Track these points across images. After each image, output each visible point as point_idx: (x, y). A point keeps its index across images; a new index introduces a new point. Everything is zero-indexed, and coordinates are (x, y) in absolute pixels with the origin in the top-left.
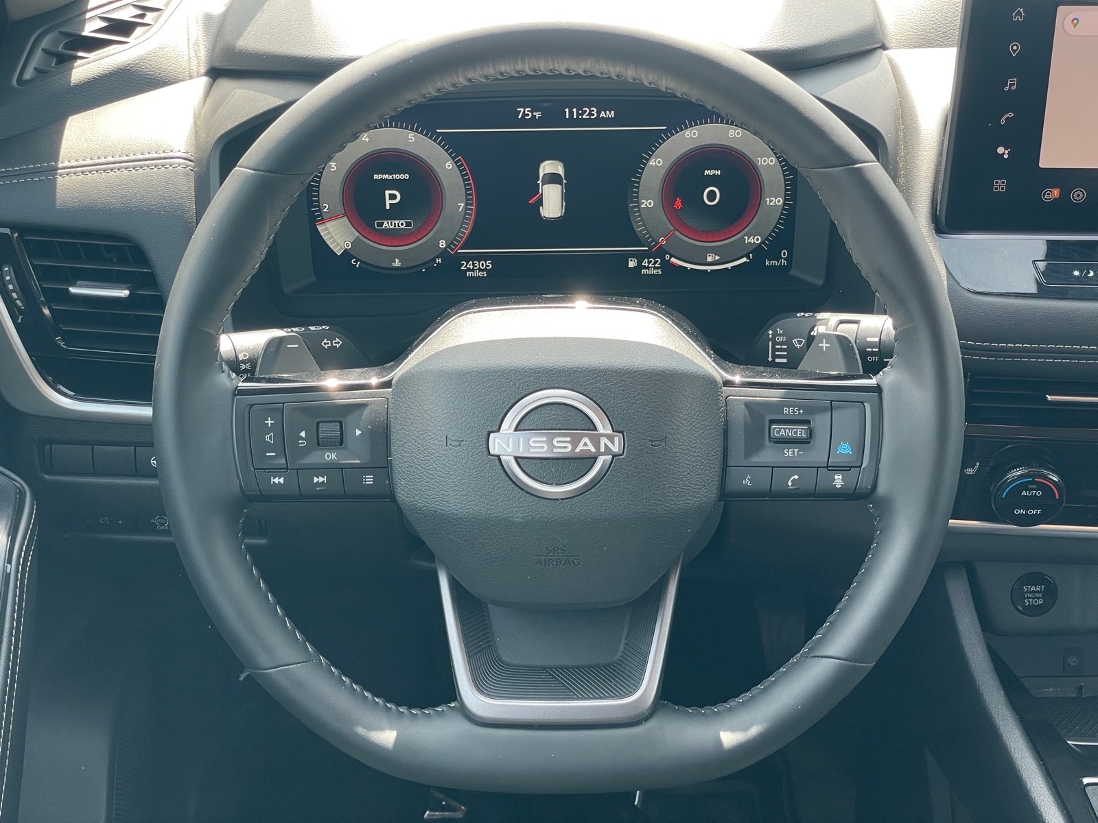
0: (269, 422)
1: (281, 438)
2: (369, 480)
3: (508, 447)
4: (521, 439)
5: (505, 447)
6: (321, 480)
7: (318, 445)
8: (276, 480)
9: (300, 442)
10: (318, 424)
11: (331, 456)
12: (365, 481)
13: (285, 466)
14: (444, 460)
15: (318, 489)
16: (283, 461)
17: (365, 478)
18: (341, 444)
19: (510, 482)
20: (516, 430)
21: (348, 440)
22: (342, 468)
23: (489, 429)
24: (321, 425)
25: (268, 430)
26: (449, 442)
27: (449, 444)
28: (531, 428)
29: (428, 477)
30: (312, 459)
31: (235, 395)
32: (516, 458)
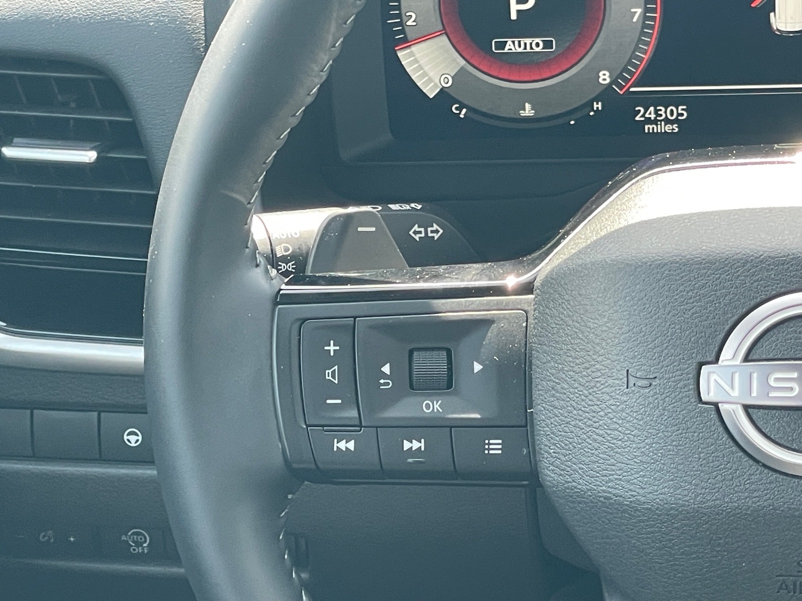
0: (332, 348)
1: (351, 375)
2: (495, 446)
3: (732, 388)
4: (755, 375)
5: (727, 388)
6: (415, 445)
7: (412, 387)
8: (342, 445)
9: (382, 381)
10: (411, 352)
11: (432, 407)
12: (489, 449)
13: (357, 423)
14: (622, 410)
15: (410, 460)
16: (354, 413)
17: (489, 444)
18: (449, 386)
19: (735, 448)
20: (746, 359)
21: (462, 381)
22: (452, 426)
23: (700, 358)
24: (415, 353)
25: (329, 361)
26: (632, 380)
27: (631, 384)
28: (771, 356)
29: (595, 440)
30: (401, 410)
31: (276, 304)
32: (747, 408)
